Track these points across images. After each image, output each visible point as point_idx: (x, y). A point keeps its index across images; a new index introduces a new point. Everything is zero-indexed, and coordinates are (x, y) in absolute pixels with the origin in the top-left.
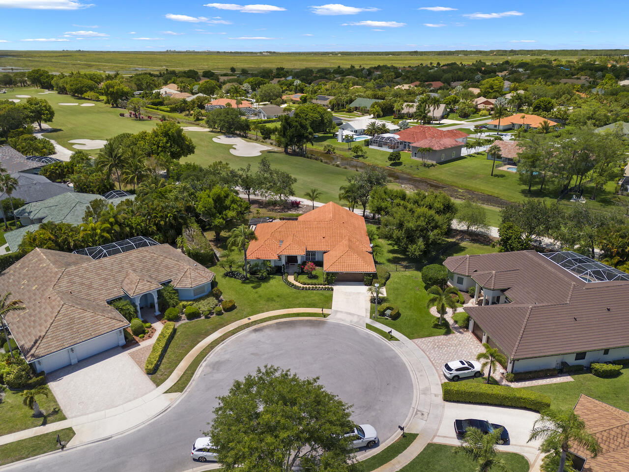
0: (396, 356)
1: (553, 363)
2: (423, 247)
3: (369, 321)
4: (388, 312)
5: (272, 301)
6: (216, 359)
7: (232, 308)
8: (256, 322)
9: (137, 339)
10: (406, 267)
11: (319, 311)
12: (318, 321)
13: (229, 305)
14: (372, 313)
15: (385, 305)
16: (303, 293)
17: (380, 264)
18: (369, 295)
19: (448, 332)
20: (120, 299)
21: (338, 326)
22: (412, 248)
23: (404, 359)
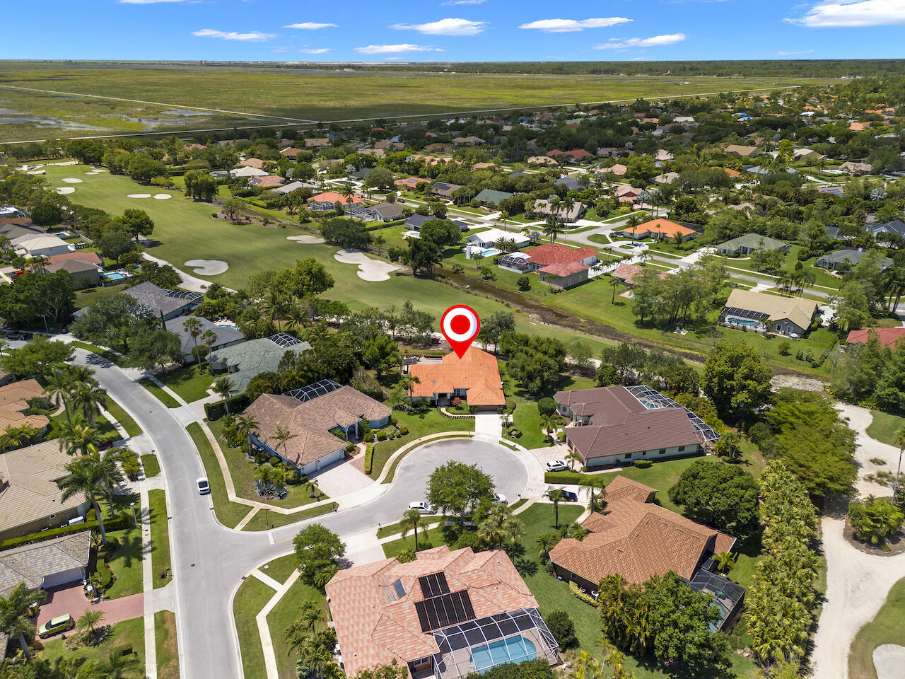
0: (518, 460)
1: (612, 460)
2: (539, 384)
3: (501, 439)
4: (514, 433)
5: (433, 427)
6: (405, 465)
7: (407, 433)
8: (424, 442)
9: (351, 454)
10: (528, 399)
11: (467, 433)
12: (467, 441)
13: (405, 431)
14: (503, 434)
15: (512, 428)
16: (454, 421)
17: (508, 396)
18: (501, 422)
19: (553, 444)
20: (334, 428)
21: (480, 443)
22: (531, 385)
23: (523, 462)
